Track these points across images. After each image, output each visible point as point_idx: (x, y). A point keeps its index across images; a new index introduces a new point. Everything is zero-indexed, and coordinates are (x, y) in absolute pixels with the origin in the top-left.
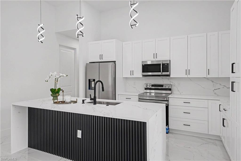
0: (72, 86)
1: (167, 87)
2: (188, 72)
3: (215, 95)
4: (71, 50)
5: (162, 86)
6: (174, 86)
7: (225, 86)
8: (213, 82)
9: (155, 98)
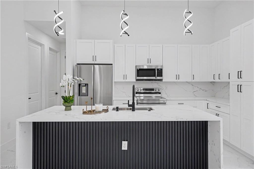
0: (38, 93)
1: (157, 91)
2: (178, 77)
3: (194, 96)
4: (37, 45)
5: (153, 90)
6: (163, 89)
7: (201, 88)
8: (193, 85)
9: (146, 101)
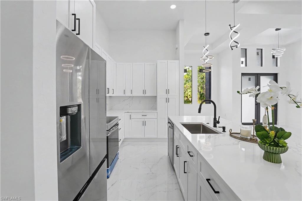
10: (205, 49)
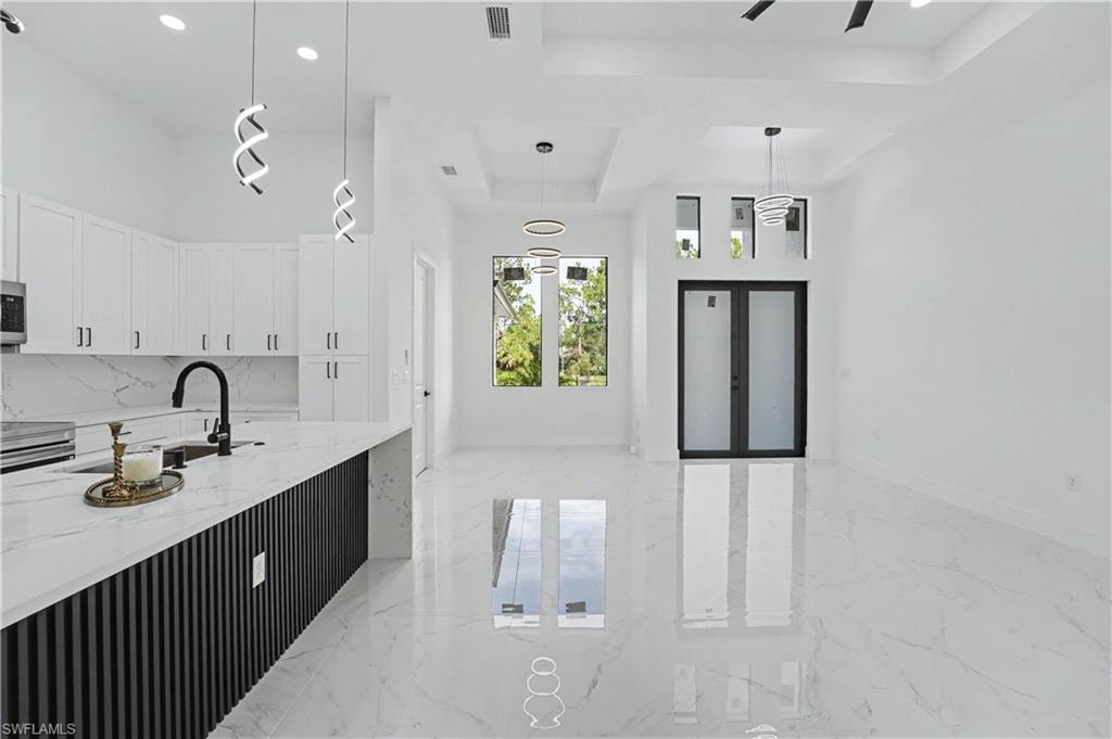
3: (118, 406)
7: (138, 379)
8: (112, 367)
10: (340, 209)
